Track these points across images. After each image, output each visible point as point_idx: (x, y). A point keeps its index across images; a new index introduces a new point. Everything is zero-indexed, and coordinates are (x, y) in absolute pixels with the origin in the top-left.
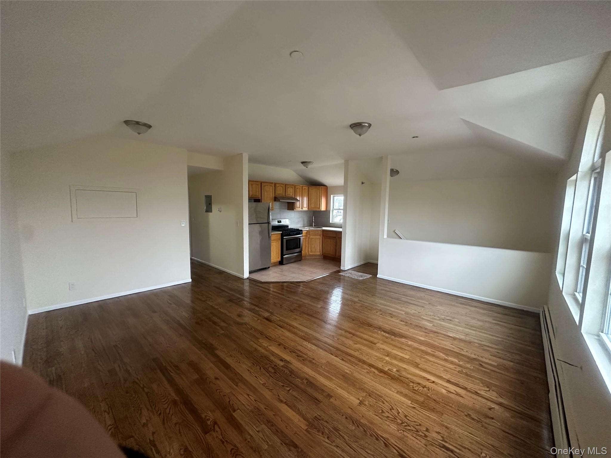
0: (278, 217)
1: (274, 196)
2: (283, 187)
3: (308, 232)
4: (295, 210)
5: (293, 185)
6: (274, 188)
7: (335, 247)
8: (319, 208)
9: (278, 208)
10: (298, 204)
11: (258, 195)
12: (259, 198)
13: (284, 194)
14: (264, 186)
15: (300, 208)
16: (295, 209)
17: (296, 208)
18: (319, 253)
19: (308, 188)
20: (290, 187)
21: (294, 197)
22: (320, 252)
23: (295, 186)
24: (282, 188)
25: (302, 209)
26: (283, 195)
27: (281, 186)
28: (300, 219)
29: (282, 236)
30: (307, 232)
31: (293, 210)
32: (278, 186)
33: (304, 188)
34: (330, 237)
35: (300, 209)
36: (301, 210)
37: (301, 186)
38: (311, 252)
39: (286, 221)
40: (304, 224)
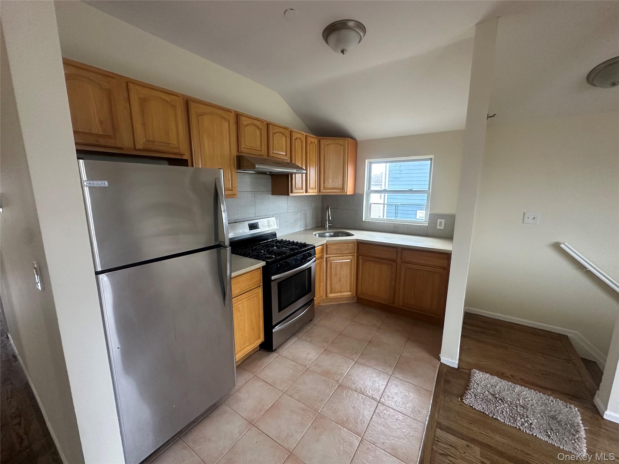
0: (249, 213)
1: (235, 153)
2: (261, 130)
3: (326, 247)
4: (293, 195)
5: (285, 128)
6: (233, 128)
7: (394, 283)
8: (343, 188)
9: (249, 190)
10: (298, 179)
11: (175, 142)
12: (182, 155)
13: (264, 152)
14: (199, 115)
15: (302, 189)
16: (291, 193)
17: (294, 191)
18: (349, 293)
19: (319, 142)
20: (280, 132)
21: (289, 161)
22: (351, 292)
23: (291, 131)
24: (258, 133)
25: (306, 192)
26: (263, 154)
27: (255, 125)
28: (299, 214)
29: (267, 272)
30: (323, 249)
31: (288, 195)
32: (246, 123)
33: (310, 140)
34: (380, 260)
35: (301, 191)
36: (305, 194)
37: (305, 134)
38: (331, 293)
39: (269, 222)
40: (306, 225)
